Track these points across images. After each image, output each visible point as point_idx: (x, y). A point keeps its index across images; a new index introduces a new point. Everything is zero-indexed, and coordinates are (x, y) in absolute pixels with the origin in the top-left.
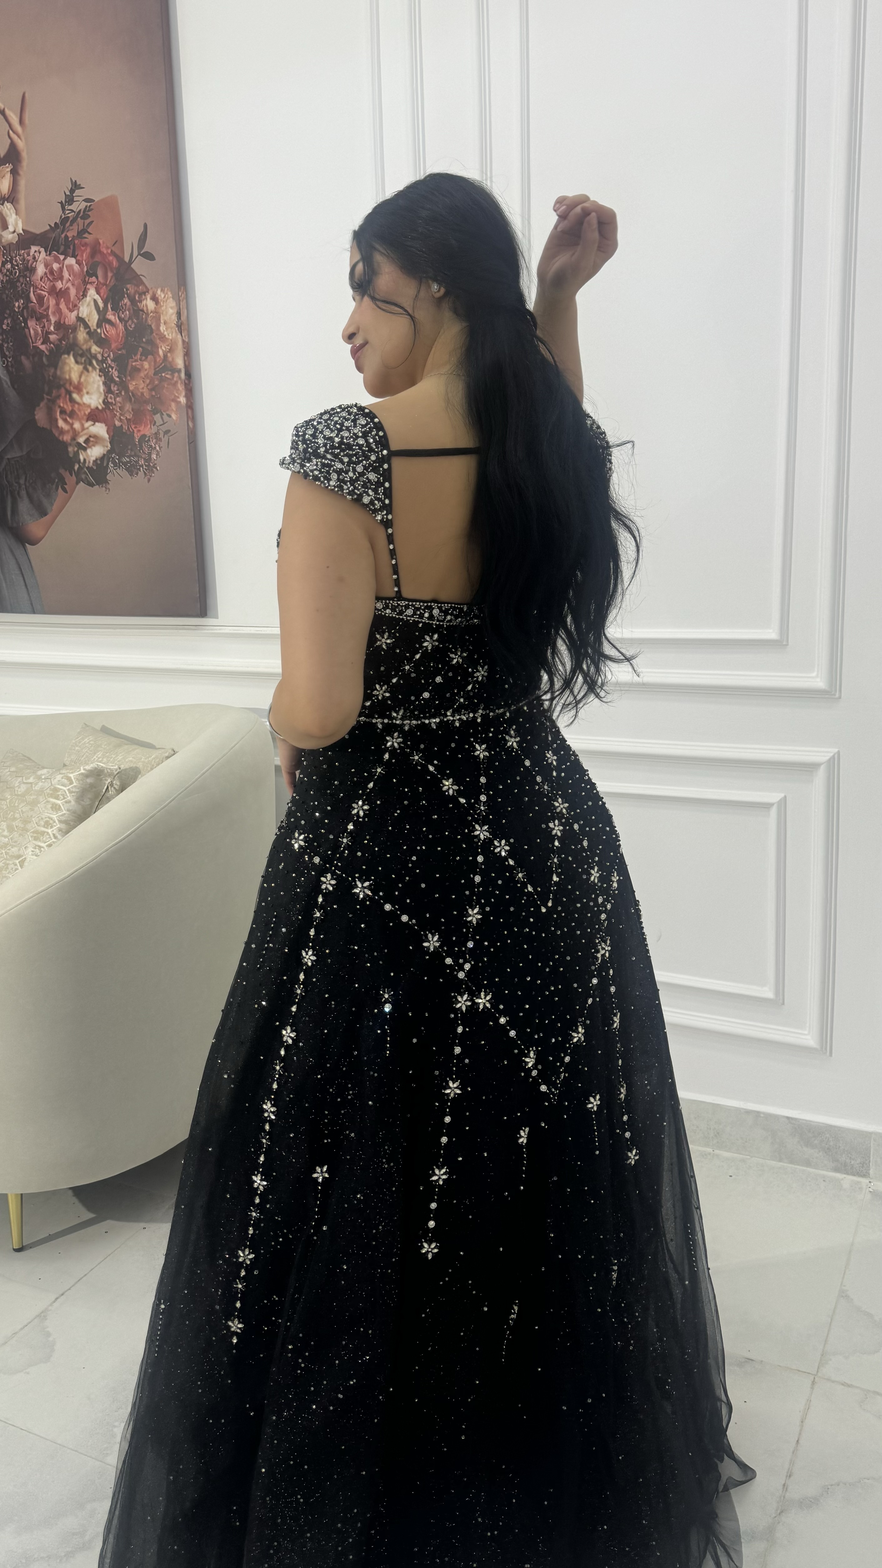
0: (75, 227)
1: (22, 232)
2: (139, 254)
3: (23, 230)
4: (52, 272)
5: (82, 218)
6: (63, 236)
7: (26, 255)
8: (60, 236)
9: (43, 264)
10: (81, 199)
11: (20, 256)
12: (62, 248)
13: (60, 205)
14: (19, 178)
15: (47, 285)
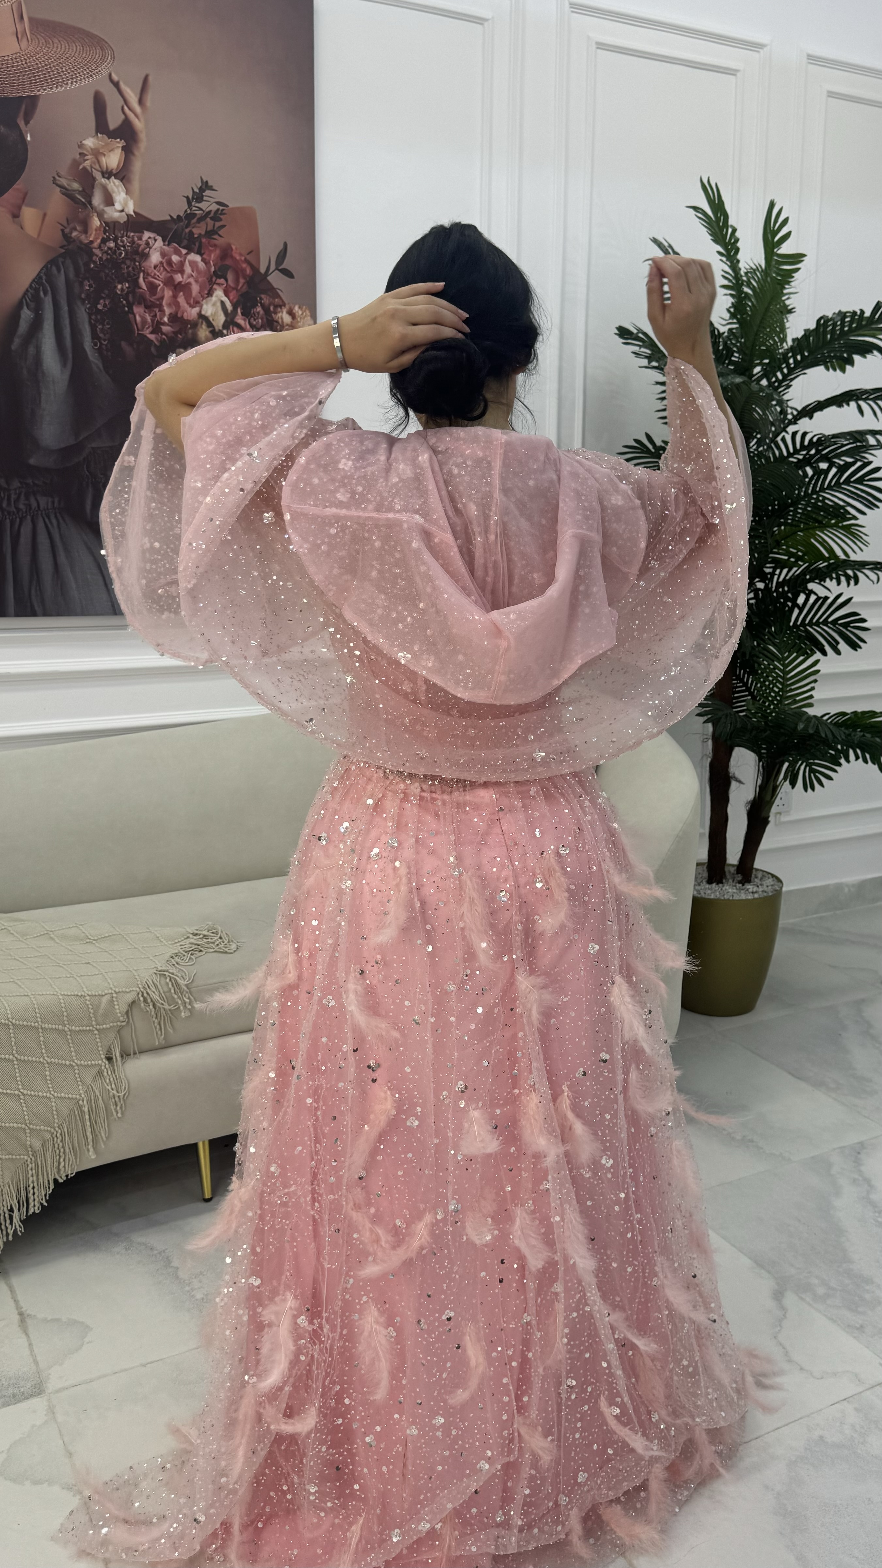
0: (203, 224)
1: (132, 213)
2: (277, 269)
3: (134, 212)
4: (170, 262)
5: (212, 219)
6: (187, 230)
7: (136, 239)
8: (183, 230)
9: (158, 253)
10: (212, 200)
11: (129, 237)
12: (185, 242)
13: (185, 199)
14: (132, 157)
15: (163, 275)
